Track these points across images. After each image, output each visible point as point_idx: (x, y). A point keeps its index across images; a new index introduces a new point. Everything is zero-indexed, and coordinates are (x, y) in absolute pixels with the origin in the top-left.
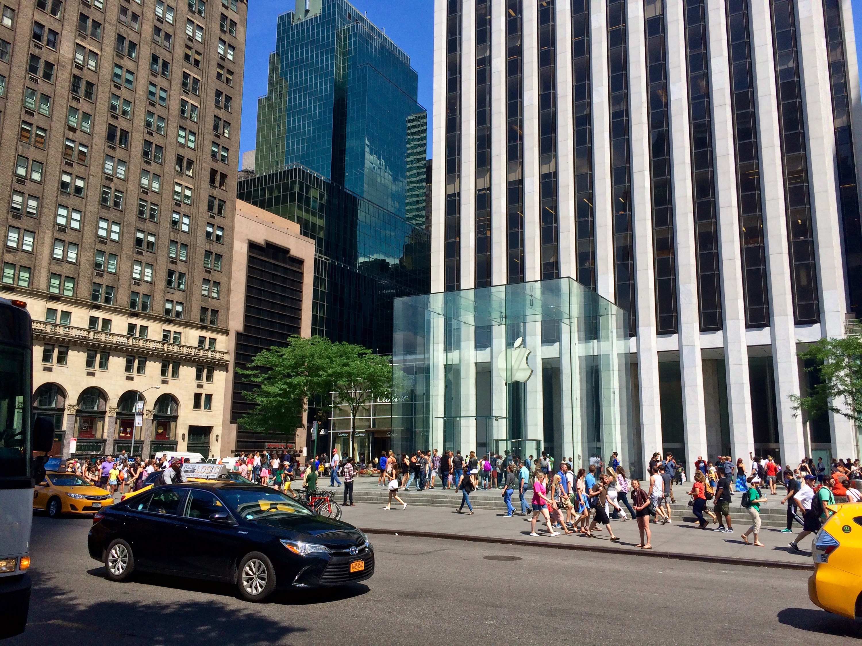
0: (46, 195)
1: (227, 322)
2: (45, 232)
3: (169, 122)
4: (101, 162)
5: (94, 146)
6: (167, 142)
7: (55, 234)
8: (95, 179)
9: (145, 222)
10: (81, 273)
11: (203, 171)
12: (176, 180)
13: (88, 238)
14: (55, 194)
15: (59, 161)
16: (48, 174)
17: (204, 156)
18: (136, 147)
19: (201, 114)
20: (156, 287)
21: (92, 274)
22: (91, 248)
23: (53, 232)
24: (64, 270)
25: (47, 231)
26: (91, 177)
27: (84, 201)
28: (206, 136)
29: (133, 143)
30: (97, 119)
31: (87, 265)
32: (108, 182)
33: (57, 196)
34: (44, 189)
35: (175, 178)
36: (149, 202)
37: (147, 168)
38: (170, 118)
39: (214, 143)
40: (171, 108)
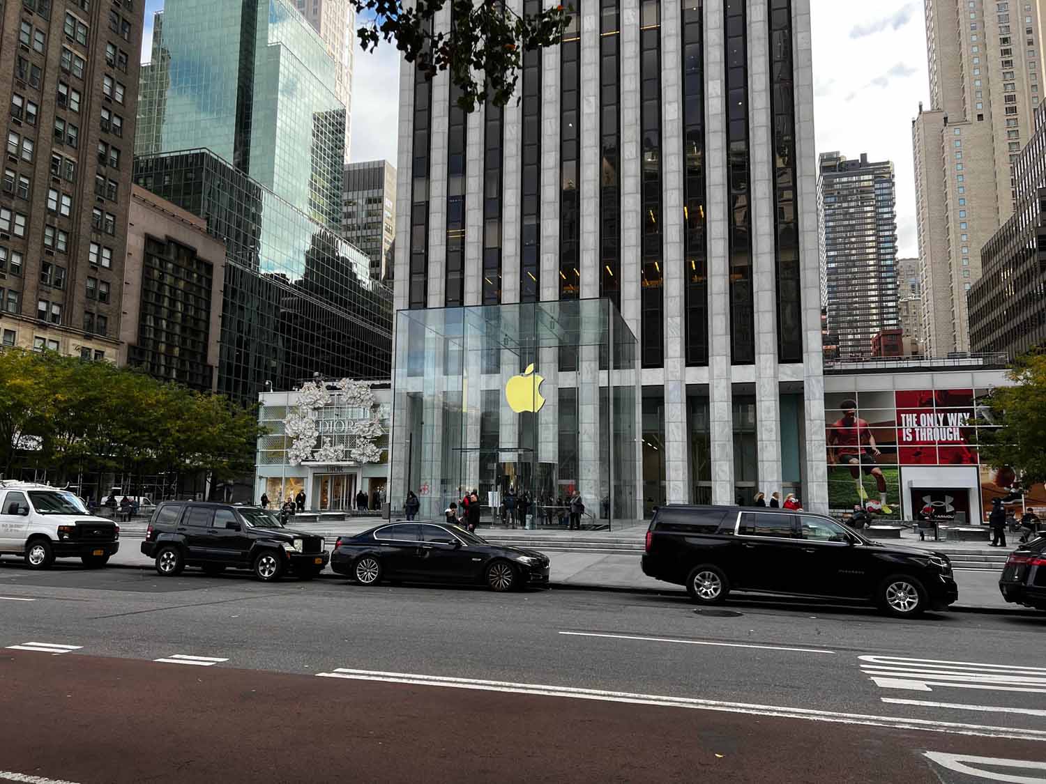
1: (117, 332)
3: (47, 75)
6: (44, 98)
9: (13, 198)
11: (89, 142)
12: (54, 150)
17: (91, 123)
19: (88, 70)
20: (26, 282)
28: (94, 99)
35: (52, 147)
36: (18, 174)
37: (17, 129)
38: (48, 69)
39: (104, 108)
40: (50, 56)
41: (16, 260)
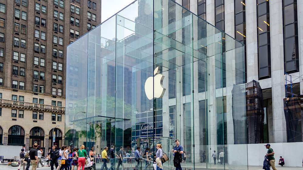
0: (7, 47)
2: (8, 63)
3: (65, 15)
4: (33, 33)
5: (29, 26)
6: (65, 23)
7: (13, 64)
8: (31, 40)
9: (57, 58)
10: (27, 80)
13: (29, 65)
14: (11, 47)
15: (12, 32)
16: (7, 38)
17: (84, 29)
18: (50, 26)
19: (81, 11)
21: (33, 80)
22: (31, 69)
23: (12, 63)
24: (19, 79)
25: (9, 63)
26: (28, 39)
27: (26, 49)
28: (84, 21)
29: (48, 24)
30: (29, 14)
31: (29, 77)
32: (37, 41)
33: (12, 48)
34: (5, 44)
35: (70, 39)
36: (58, 50)
37: (56, 35)
38: (66, 13)
39: (88, 23)
40: (66, 8)
41: (60, 78)
